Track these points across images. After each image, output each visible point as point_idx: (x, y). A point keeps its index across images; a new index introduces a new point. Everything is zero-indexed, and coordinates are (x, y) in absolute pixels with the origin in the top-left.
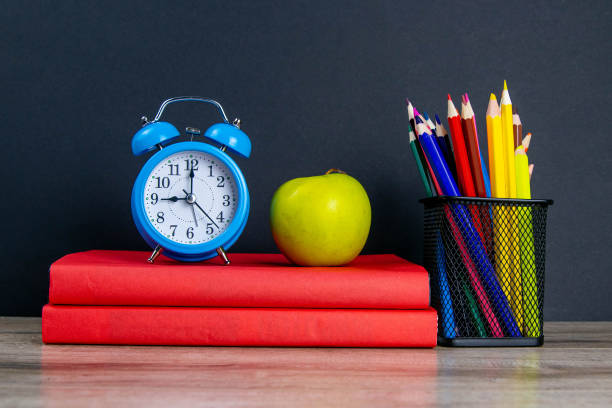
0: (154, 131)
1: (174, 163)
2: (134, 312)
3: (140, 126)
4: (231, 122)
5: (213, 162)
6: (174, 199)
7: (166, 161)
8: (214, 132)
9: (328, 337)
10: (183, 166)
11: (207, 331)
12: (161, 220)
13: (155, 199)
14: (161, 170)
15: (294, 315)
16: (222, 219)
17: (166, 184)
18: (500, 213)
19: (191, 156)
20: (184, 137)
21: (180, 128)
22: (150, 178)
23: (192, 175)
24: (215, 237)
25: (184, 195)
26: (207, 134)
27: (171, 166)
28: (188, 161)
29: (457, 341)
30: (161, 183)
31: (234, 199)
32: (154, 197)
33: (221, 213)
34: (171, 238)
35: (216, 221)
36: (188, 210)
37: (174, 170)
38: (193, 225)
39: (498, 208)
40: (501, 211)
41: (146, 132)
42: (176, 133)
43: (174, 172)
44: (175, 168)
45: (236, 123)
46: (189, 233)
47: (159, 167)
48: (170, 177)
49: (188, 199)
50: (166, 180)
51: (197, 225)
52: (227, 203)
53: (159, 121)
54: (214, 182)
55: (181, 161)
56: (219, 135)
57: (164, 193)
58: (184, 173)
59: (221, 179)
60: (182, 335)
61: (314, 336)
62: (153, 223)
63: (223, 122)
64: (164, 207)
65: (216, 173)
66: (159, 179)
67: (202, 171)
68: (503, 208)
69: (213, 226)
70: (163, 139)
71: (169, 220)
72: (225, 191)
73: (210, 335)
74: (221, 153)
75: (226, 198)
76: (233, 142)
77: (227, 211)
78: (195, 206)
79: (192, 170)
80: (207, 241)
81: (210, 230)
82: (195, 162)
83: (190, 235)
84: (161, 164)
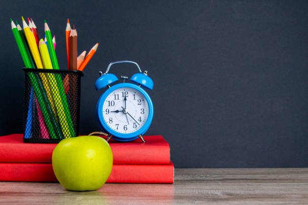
0: (107, 78)
1: (116, 94)
4: (143, 73)
5: (135, 93)
6: (117, 111)
7: (112, 93)
8: (135, 78)
10: (121, 95)
12: (111, 122)
13: (108, 111)
14: (110, 97)
16: (140, 120)
17: (113, 104)
19: (125, 90)
20: (120, 81)
21: (118, 76)
22: (105, 102)
23: (125, 99)
24: (138, 129)
25: (122, 109)
26: (131, 79)
28: (123, 93)
30: (110, 104)
31: (146, 111)
32: (107, 111)
33: (140, 118)
34: (116, 131)
35: (138, 122)
36: (124, 116)
38: (127, 124)
41: (102, 79)
42: (116, 79)
43: (117, 98)
44: (117, 96)
45: (145, 73)
47: (109, 96)
48: (115, 101)
49: (123, 111)
50: (113, 102)
51: (129, 124)
52: (143, 113)
53: (108, 73)
54: (136, 102)
55: (120, 93)
56: (138, 79)
57: (112, 109)
58: (121, 98)
59: (139, 101)
62: (108, 123)
63: (139, 72)
64: (112, 115)
65: (137, 98)
66: (109, 102)
67: (130, 96)
69: (137, 124)
70: (110, 82)
71: (115, 121)
72: (142, 106)
74: (139, 88)
75: (142, 110)
76: (144, 82)
77: (143, 117)
78: (127, 114)
79: (125, 97)
80: (134, 132)
81: (135, 126)
82: (126, 93)
83: (125, 129)
84: (110, 94)
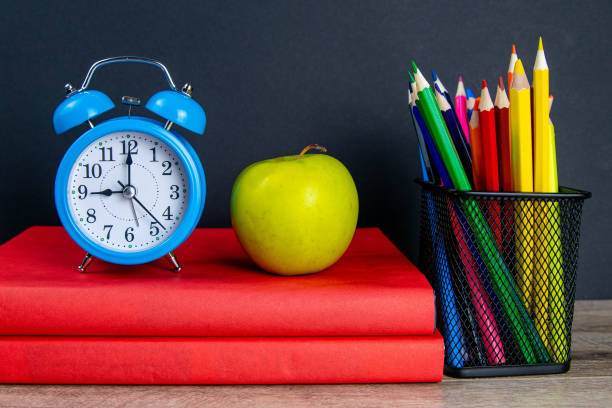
0: (80, 104)
1: (106, 146)
2: (58, 344)
3: (64, 95)
4: (180, 89)
5: (156, 144)
6: (108, 193)
7: (96, 144)
8: (158, 103)
9: (306, 373)
10: (118, 149)
11: (151, 369)
12: (92, 219)
13: (84, 192)
14: (90, 155)
15: (262, 347)
16: (169, 215)
17: (97, 173)
18: (525, 210)
19: (128, 136)
21: (115, 98)
22: (76, 166)
23: (129, 162)
24: (161, 239)
25: (120, 188)
26: (148, 106)
27: (103, 149)
28: (124, 142)
29: (467, 372)
30: (90, 171)
31: (184, 190)
32: (83, 189)
33: (169, 208)
34: (104, 242)
35: (162, 220)
36: (126, 206)
37: (107, 154)
38: (133, 224)
39: (522, 203)
40: (527, 209)
41: (71, 105)
42: (110, 105)
43: (107, 157)
44: (107, 152)
45: (185, 90)
46: (129, 235)
47: (87, 151)
48: (102, 164)
50: (97, 168)
51: (138, 225)
52: (175, 196)
53: (86, 90)
54: (158, 168)
55: (115, 144)
56: (164, 108)
57: (94, 185)
58: (119, 158)
59: (167, 165)
60: (119, 374)
61: (287, 373)
62: (82, 224)
63: (168, 88)
64: (96, 202)
65: (161, 157)
66: (87, 166)
67: (143, 155)
68: (529, 203)
69: (158, 226)
70: (92, 114)
71: (103, 218)
72: (174, 179)
73: (154, 374)
74: (165, 133)
75: (175, 188)
76: (181, 117)
77: (176, 207)
78: (134, 201)
79: (129, 154)
80: (151, 245)
81: (154, 231)
82: (133, 144)
83: (130, 237)
84: (92, 147)
